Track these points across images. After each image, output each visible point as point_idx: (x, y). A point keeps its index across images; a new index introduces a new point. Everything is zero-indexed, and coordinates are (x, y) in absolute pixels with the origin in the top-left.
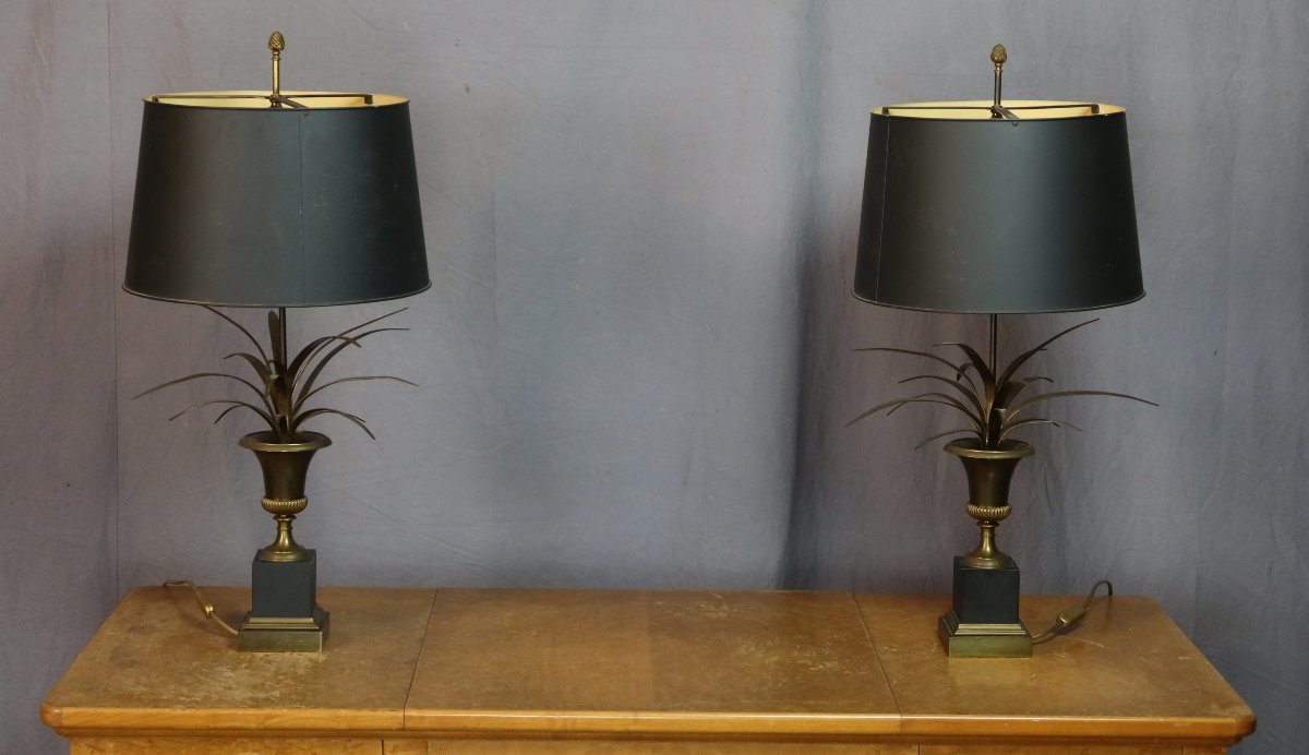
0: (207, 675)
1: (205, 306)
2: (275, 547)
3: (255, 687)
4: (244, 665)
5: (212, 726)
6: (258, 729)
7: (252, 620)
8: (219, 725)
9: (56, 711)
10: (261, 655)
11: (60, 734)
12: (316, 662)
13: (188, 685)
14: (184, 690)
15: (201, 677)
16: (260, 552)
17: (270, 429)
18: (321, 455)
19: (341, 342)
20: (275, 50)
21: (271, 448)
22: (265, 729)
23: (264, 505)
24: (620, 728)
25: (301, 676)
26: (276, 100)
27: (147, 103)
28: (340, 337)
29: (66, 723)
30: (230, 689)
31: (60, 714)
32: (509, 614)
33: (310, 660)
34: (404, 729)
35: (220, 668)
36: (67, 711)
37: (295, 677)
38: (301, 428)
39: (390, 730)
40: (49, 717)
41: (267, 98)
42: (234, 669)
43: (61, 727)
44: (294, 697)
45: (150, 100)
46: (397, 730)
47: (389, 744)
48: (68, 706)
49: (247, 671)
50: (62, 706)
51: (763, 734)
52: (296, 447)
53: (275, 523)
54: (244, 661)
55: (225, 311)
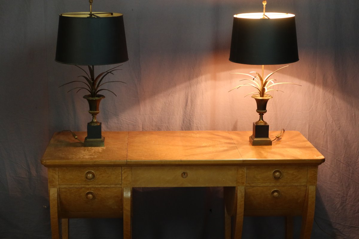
0: (78, 152)
1: (75, 65)
2: (92, 122)
3: (90, 155)
4: (86, 150)
5: (82, 164)
6: (93, 165)
7: (87, 139)
8: (83, 164)
9: (45, 161)
10: (90, 148)
11: (45, 166)
12: (103, 149)
13: (74, 155)
14: (74, 156)
15: (77, 153)
16: (88, 124)
17: (90, 94)
18: (102, 100)
19: (107, 73)
20: (90, 3)
21: (91, 98)
22: (94, 165)
23: (89, 112)
24: (177, 163)
25: (101, 152)
26: (91, 15)
27: (60, 16)
28: (106, 72)
29: (48, 164)
30: (85, 155)
31: (46, 162)
32: (147, 137)
33: (102, 149)
34: (127, 164)
35: (81, 151)
36: (47, 161)
37: (99, 152)
38: (98, 94)
39: (124, 164)
40: (43, 163)
41: (89, 14)
42: (84, 151)
43: (46, 165)
44: (100, 157)
45: (60, 15)
46: (125, 164)
47: (123, 168)
48: (48, 160)
49: (87, 151)
50: (46, 160)
51: (211, 164)
52: (97, 98)
53: (92, 117)
54: (86, 149)
55: (79, 66)
